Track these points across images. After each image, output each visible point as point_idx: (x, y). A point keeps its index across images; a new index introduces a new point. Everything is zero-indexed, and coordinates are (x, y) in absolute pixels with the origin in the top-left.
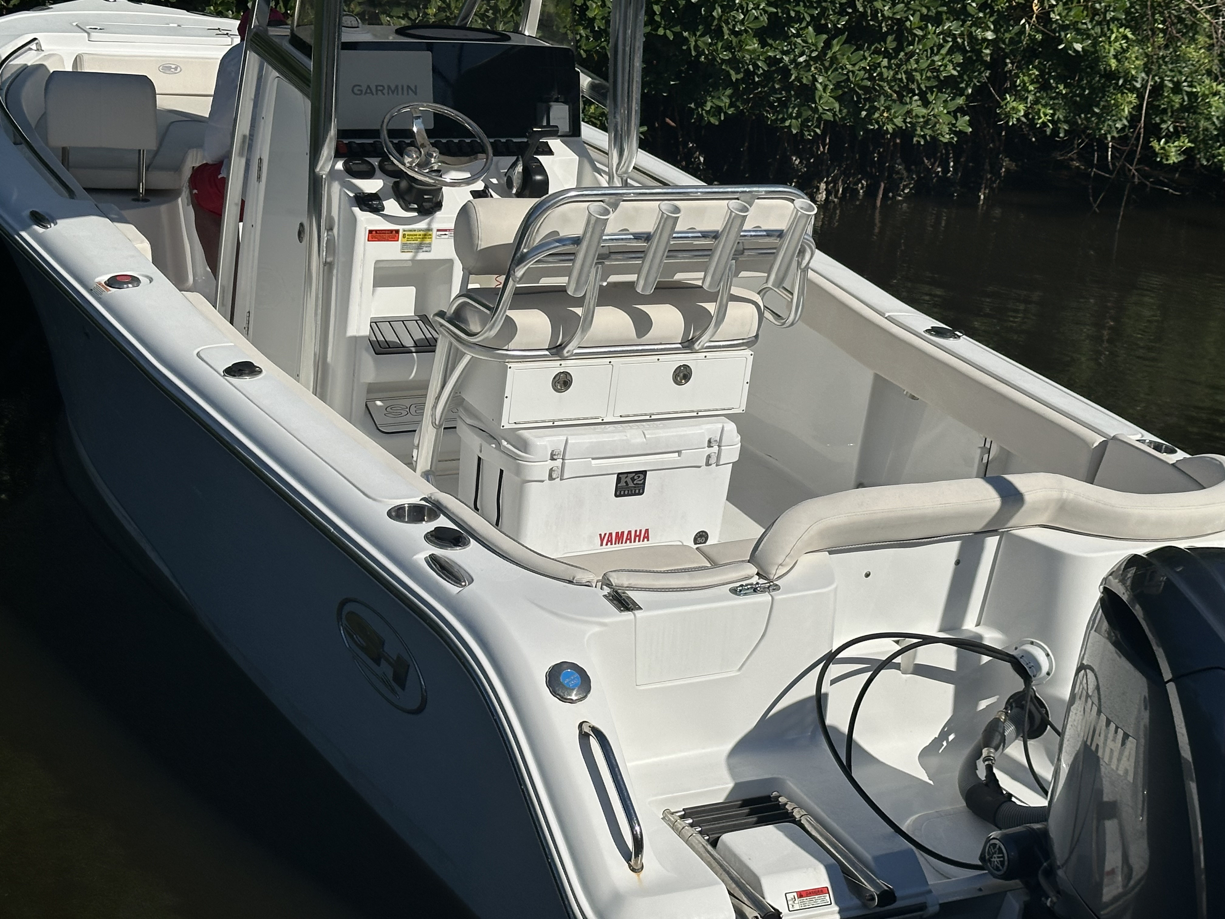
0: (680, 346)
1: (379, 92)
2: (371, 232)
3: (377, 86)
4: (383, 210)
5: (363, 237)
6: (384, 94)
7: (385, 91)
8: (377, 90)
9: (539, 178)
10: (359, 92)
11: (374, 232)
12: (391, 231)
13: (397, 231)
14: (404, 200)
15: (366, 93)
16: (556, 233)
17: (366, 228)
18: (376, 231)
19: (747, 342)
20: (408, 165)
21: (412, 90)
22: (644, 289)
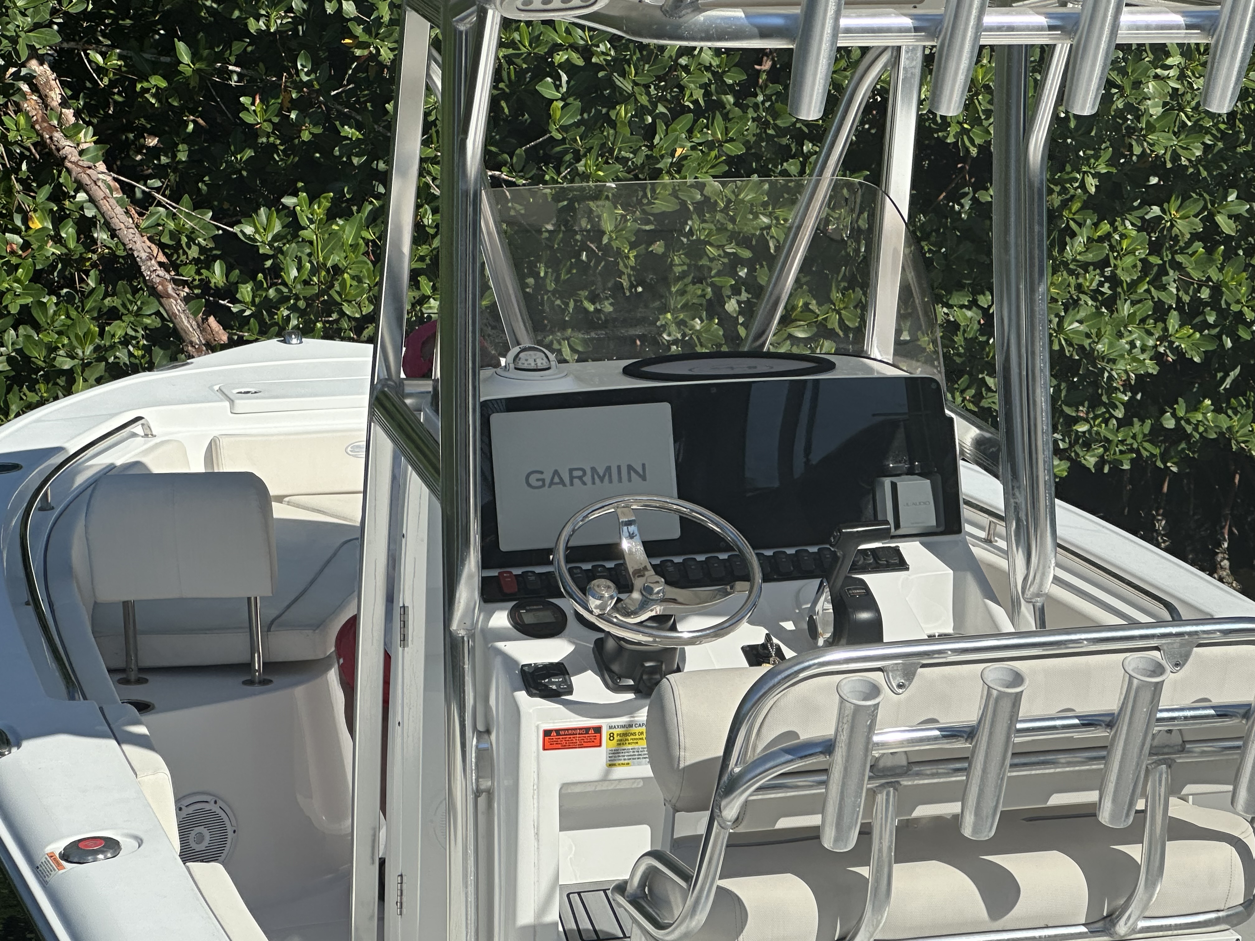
0: (1083, 929)
1: (576, 481)
2: (547, 733)
3: (571, 471)
4: (570, 692)
5: (535, 741)
6: (584, 484)
7: (588, 478)
8: (572, 478)
9: (865, 616)
10: (540, 483)
11: (554, 734)
12: (587, 730)
13: (598, 730)
14: (610, 671)
15: (552, 483)
16: (792, 734)
17: (538, 727)
18: (558, 731)
19: (1228, 916)
20: (597, 612)
21: (636, 472)
22: (976, 829)
